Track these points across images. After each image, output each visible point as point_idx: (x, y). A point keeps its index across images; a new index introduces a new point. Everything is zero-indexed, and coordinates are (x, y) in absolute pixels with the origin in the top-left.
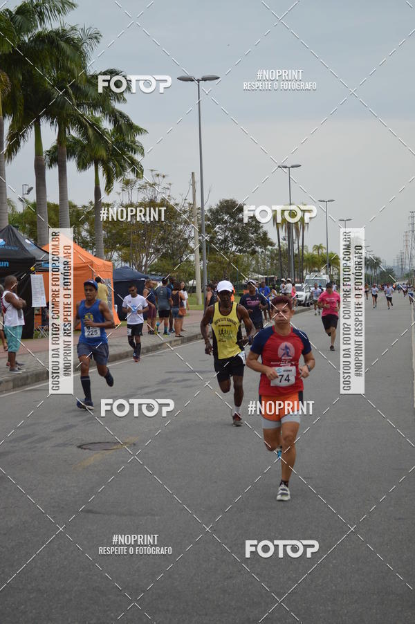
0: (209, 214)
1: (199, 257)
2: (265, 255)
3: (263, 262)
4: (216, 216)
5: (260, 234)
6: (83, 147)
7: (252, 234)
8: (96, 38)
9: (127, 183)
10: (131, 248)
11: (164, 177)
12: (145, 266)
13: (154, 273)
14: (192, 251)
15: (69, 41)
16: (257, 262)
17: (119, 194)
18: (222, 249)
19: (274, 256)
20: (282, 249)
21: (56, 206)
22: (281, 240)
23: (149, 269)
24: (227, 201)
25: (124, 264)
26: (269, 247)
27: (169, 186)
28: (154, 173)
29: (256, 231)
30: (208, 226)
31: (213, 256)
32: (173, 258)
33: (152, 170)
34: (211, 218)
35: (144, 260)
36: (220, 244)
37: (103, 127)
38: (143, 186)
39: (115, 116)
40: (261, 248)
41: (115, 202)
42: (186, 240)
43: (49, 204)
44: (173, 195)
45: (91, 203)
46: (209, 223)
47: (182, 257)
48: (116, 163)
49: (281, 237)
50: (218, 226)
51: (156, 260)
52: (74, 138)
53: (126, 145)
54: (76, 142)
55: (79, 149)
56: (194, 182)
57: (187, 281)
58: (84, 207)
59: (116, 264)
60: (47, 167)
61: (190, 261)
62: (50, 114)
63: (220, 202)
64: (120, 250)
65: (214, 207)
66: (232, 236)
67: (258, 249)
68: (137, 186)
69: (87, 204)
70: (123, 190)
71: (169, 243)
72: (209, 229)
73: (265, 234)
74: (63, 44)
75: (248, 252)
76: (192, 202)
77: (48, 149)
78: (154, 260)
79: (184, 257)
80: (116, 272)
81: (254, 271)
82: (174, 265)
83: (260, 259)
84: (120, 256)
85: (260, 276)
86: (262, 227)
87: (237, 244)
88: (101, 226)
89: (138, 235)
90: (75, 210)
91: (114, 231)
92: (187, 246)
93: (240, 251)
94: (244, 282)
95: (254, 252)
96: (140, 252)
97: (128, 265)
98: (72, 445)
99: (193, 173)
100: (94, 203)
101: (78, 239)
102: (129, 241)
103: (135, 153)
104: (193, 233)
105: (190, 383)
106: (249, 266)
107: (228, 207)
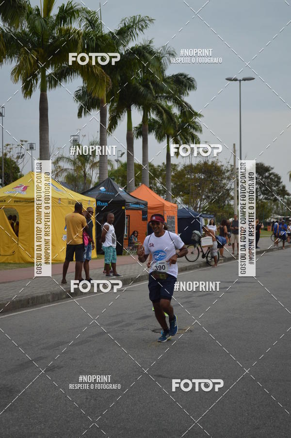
1: (237, 202)
2: (283, 202)
3: (282, 207)
5: (280, 187)
6: (160, 126)
7: (275, 187)
8: (172, 54)
10: (190, 194)
12: (200, 207)
13: (205, 212)
14: (232, 198)
15: (151, 53)
16: (278, 207)
17: (183, 158)
19: (289, 202)
21: (140, 165)
23: (201, 210)
25: (185, 206)
26: (286, 196)
29: (277, 185)
35: (199, 204)
37: (173, 112)
39: (182, 106)
40: (281, 197)
41: (180, 163)
42: (228, 190)
43: (135, 163)
45: (164, 163)
47: (225, 202)
48: (183, 137)
51: (207, 204)
52: (153, 119)
53: (189, 125)
54: (155, 122)
55: (157, 126)
56: (235, 150)
58: (159, 166)
59: (179, 206)
60: (135, 138)
61: (230, 205)
62: (138, 104)
64: (182, 196)
69: (161, 164)
71: (216, 192)
73: (284, 187)
74: (147, 55)
75: (271, 200)
76: (233, 164)
77: (136, 126)
78: (205, 203)
79: (226, 202)
80: (179, 211)
81: (275, 213)
82: (220, 207)
83: (279, 205)
84: (182, 200)
85: (279, 217)
86: (281, 182)
87: (264, 194)
88: (170, 179)
89: (195, 186)
90: (153, 168)
91: (178, 183)
92: (228, 194)
93: (266, 199)
94: (268, 220)
95: (276, 200)
96: (196, 198)
97: (187, 207)
98: (148, 329)
99: (234, 145)
100: (165, 163)
101: (154, 188)
102: (189, 190)
103: (196, 130)
104: (233, 186)
105: (229, 290)
106: (271, 209)
107: (258, 168)
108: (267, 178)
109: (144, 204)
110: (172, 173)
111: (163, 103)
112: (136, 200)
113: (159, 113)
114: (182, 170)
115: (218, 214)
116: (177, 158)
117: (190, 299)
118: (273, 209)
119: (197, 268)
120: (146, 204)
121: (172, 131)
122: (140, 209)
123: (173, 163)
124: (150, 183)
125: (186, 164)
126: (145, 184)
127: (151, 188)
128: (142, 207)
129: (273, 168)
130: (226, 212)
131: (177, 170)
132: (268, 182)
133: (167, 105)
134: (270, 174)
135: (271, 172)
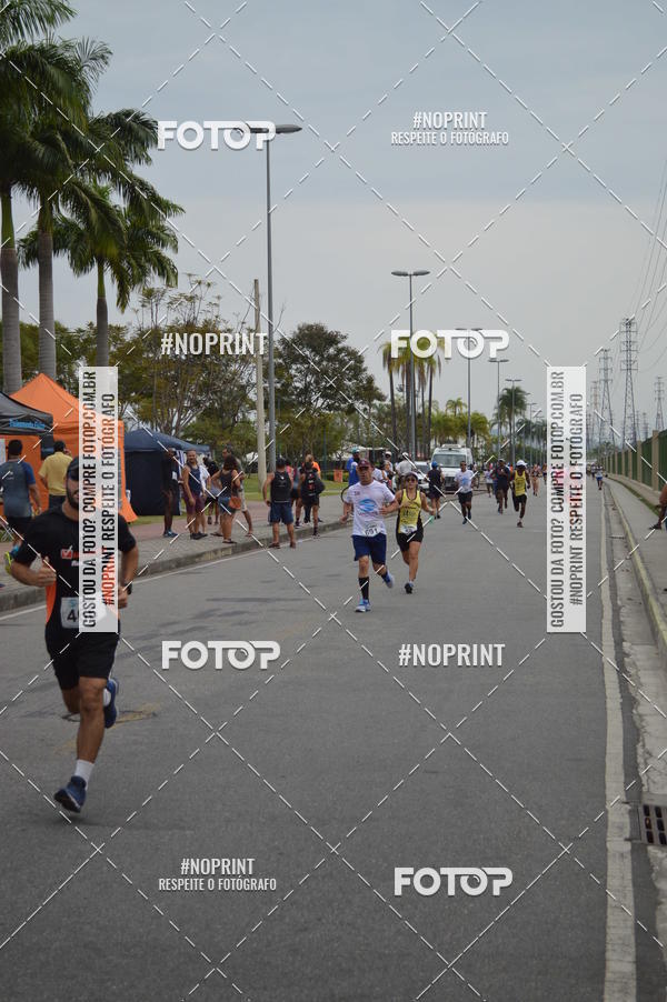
0: (281, 348)
1: (263, 416)
2: (370, 414)
3: (367, 426)
4: (289, 352)
5: (361, 381)
6: (80, 235)
7: (350, 380)
8: (103, 57)
9: (149, 294)
10: (153, 398)
11: (209, 285)
12: (177, 428)
13: (191, 440)
14: (253, 406)
15: (61, 64)
16: (357, 426)
17: (137, 311)
18: (301, 403)
19: (383, 416)
20: (396, 406)
21: (33, 329)
22: (396, 391)
23: (182, 434)
24: (310, 327)
25: (146, 426)
26: (376, 402)
27: (216, 301)
28: (194, 279)
29: (356, 376)
30: (278, 366)
31: (286, 415)
32: (222, 417)
33: (190, 275)
34: (284, 353)
35: (176, 419)
36: (299, 395)
37: (112, 204)
38: (176, 300)
39: (132, 187)
40: (363, 403)
41: (130, 324)
42: (243, 388)
43: (22, 325)
44: (223, 316)
45: (91, 324)
46: (281, 361)
47: (236, 415)
48: (133, 261)
49: (396, 385)
50: (294, 367)
51: (194, 419)
52: (64, 219)
53: (149, 233)
54: (69, 226)
55: (74, 238)
56: (257, 295)
57: (244, 454)
58: (80, 331)
59: (129, 425)
60: (20, 266)
61: (249, 422)
62: (28, 182)
63: (299, 329)
64: (136, 401)
65: (289, 336)
66: (317, 382)
67: (359, 406)
68: (167, 299)
69: (84, 327)
70: (143, 306)
71: (215, 393)
72: (281, 370)
73: (370, 380)
74: (52, 70)
75: (342, 410)
76: (253, 327)
77: (23, 237)
78: (191, 419)
79: (239, 414)
80: (130, 436)
81: (352, 440)
82: (224, 427)
83: (361, 421)
84: (136, 412)
85: (361, 448)
86: (365, 370)
87: (325, 396)
89: (166, 378)
90: (66, 335)
91: (125, 371)
92: (244, 397)
93: (330, 407)
94: (334, 457)
95: (351, 410)
96: (168, 405)
97: (149, 427)
98: (54, 714)
100: (95, 325)
101: (69, 383)
102: (151, 388)
103: (163, 246)
104: (254, 377)
105: (245, 617)
106: (343, 431)
107: (311, 336)
108: (330, 359)
109: (43, 422)
110: (112, 348)
111: (88, 181)
112: (25, 412)
113: (80, 207)
114: (135, 342)
115: (220, 443)
116: (123, 312)
118: (346, 429)
119: (170, 569)
120: (48, 422)
121: (113, 250)
122: (34, 433)
123: (114, 325)
124: (60, 371)
125: (145, 327)
126: (46, 374)
127: (60, 383)
128: (40, 427)
129: (345, 337)
130: (239, 438)
131: (122, 341)
132: (335, 369)
133: (96, 187)
134: (340, 351)
135: (340, 345)
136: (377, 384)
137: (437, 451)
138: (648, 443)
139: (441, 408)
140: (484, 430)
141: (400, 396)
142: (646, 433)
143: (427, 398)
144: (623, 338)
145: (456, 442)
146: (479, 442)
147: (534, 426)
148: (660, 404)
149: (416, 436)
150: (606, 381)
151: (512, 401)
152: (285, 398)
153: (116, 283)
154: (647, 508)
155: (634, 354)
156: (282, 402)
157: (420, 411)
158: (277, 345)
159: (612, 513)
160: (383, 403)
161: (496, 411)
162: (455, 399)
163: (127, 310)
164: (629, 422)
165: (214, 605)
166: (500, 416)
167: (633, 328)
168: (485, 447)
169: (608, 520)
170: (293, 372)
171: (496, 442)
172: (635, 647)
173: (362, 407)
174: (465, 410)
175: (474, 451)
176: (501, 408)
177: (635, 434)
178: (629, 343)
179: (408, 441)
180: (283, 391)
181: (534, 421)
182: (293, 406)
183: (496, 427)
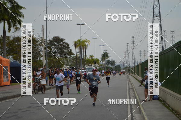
0: (49, 42)
2: (71, 58)
3: (70, 61)
4: (52, 43)
5: (69, 50)
7: (66, 50)
9: (17, 28)
10: (17, 54)
14: (42, 56)
16: (67, 61)
17: (13, 33)
19: (74, 59)
20: (77, 56)
22: (77, 53)
24: (56, 37)
25: (14, 61)
26: (72, 55)
30: (48, 47)
31: (50, 59)
37: (7, 6)
39: (13, 3)
41: (11, 36)
42: (39, 52)
45: (2, 36)
46: (49, 45)
48: (13, 21)
49: (77, 52)
50: (52, 47)
56: (43, 29)
59: (11, 61)
61: (41, 60)
63: (53, 37)
64: (13, 55)
65: (51, 39)
66: (58, 51)
70: (15, 31)
73: (71, 50)
75: (64, 57)
76: (42, 37)
79: (38, 58)
80: (11, 64)
81: (66, 65)
84: (13, 57)
85: (68, 67)
86: (69, 48)
87: (60, 54)
88: (6, 45)
91: (10, 47)
92: (40, 54)
95: (66, 57)
97: (16, 61)
99: (43, 26)
100: (3, 36)
102: (17, 51)
103: (20, 17)
104: (42, 49)
105: (40, 108)
106: (64, 63)
107: (56, 39)
108: (61, 45)
110: (7, 42)
114: (13, 40)
117: (17, 114)
121: (7, 17)
123: (7, 36)
125: (15, 36)
129: (65, 40)
130: (38, 64)
131: (10, 40)
132: (62, 47)
133: (4, 2)
134: (63, 43)
135: (64, 42)
136: (72, 51)
137: (87, 67)
138: (138, 66)
139: (88, 57)
140: (98, 62)
141: (78, 54)
142: (137, 64)
143: (84, 55)
144: (132, 40)
145: (92, 65)
146: (97, 65)
147: (111, 62)
148: (141, 57)
149: (82, 64)
150: (128, 51)
151: (105, 55)
152: (50, 54)
153: (8, 25)
154: (138, 81)
155: (134, 44)
156: (49, 55)
157: (83, 58)
158: (48, 41)
159: (129, 83)
160: (74, 56)
161: (101, 58)
162: (91, 55)
163: (10, 32)
164: (133, 61)
165: (32, 105)
166: (102, 59)
167: (134, 38)
168: (99, 67)
169: (128, 84)
170: (52, 48)
171: (101, 65)
172: (135, 115)
173: (68, 57)
174: (94, 58)
175: (96, 67)
176: (102, 57)
177: (135, 64)
178: (133, 42)
179: (80, 65)
180: (49, 53)
181: (110, 60)
182: (52, 56)
183: (101, 62)
